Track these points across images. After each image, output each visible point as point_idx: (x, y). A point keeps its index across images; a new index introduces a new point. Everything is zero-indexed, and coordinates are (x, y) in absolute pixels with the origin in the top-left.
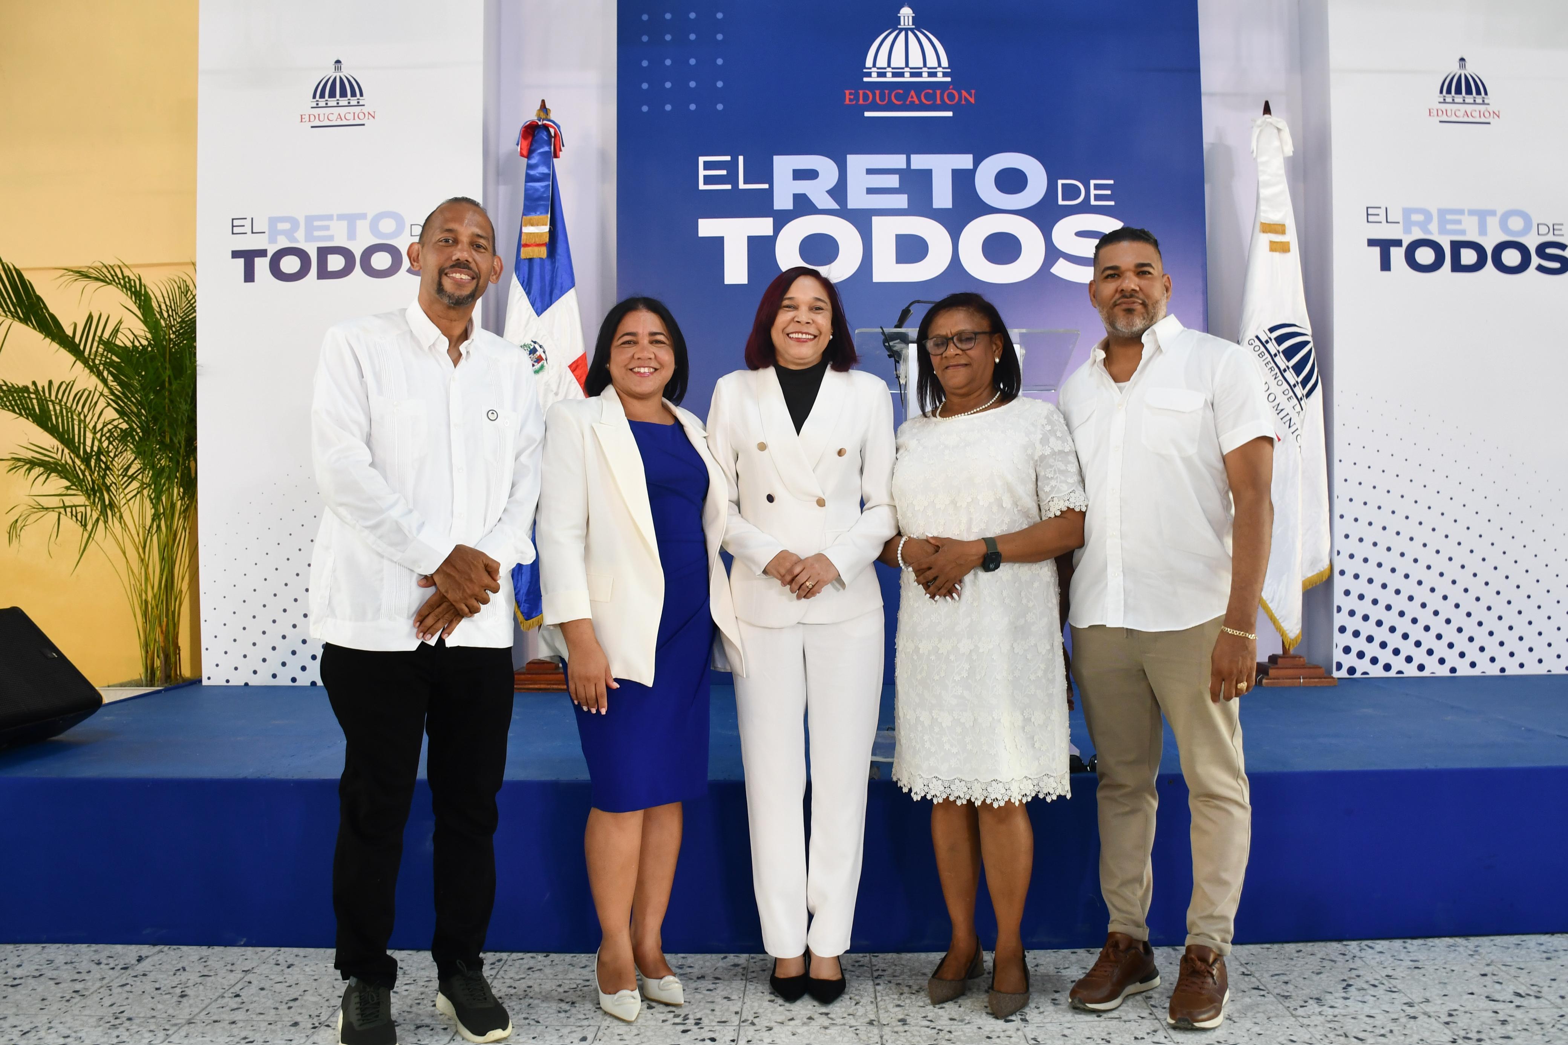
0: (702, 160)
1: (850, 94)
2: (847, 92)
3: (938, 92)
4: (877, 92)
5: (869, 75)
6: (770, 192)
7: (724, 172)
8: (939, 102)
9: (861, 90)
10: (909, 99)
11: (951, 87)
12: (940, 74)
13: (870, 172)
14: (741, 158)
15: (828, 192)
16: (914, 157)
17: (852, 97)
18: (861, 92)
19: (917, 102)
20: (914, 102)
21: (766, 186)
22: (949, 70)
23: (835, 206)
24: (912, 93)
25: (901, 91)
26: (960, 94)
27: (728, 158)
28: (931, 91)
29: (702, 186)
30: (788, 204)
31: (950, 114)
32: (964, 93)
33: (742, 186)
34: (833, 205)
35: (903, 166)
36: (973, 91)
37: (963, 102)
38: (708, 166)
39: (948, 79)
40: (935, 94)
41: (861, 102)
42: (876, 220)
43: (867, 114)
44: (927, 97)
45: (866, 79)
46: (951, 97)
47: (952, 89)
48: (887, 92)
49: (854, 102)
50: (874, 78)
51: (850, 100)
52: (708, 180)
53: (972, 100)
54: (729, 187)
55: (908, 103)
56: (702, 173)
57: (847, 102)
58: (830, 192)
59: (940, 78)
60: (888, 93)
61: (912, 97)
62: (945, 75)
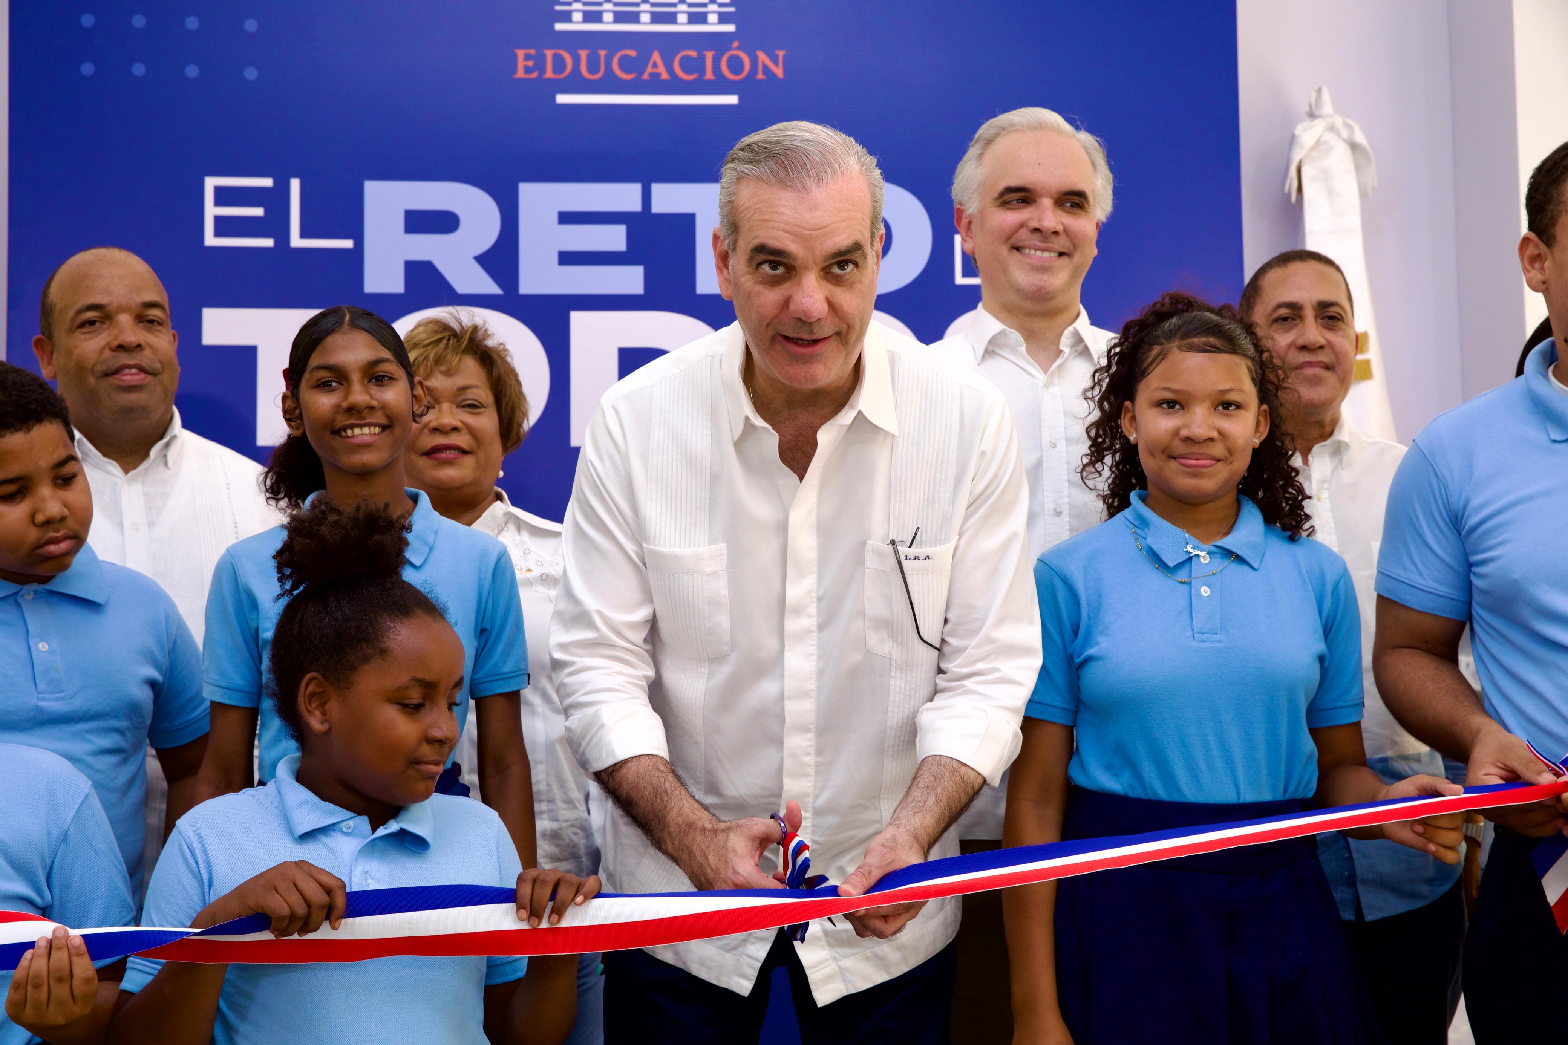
0: (211, 183)
1: (527, 57)
2: (521, 53)
3: (709, 55)
4: (583, 54)
5: (566, 17)
6: (356, 256)
7: (258, 212)
8: (709, 75)
9: (550, 48)
10: (650, 69)
11: (736, 44)
12: (713, 18)
13: (566, 218)
14: (295, 185)
15: (480, 259)
16: (657, 189)
17: (530, 63)
18: (549, 54)
19: (665, 76)
20: (659, 75)
21: (348, 244)
22: (732, 9)
23: (492, 288)
24: (656, 56)
25: (633, 53)
26: (754, 60)
27: (267, 182)
28: (694, 54)
29: (210, 240)
30: (395, 284)
31: (732, 100)
32: (762, 57)
33: (296, 241)
34: (490, 287)
35: (635, 205)
36: (781, 54)
37: (760, 76)
38: (224, 196)
39: (730, 28)
40: (702, 58)
41: (549, 74)
42: (579, 320)
43: (562, 99)
44: (687, 64)
45: (559, 27)
46: (735, 65)
47: (738, 48)
48: (602, 53)
49: (535, 75)
50: (577, 24)
51: (527, 70)
52: (224, 226)
53: (779, 72)
54: (268, 243)
55: (646, 76)
56: (211, 211)
57: (520, 73)
58: (482, 259)
59: (713, 26)
60: (606, 56)
61: (655, 65)
62: (723, 18)
